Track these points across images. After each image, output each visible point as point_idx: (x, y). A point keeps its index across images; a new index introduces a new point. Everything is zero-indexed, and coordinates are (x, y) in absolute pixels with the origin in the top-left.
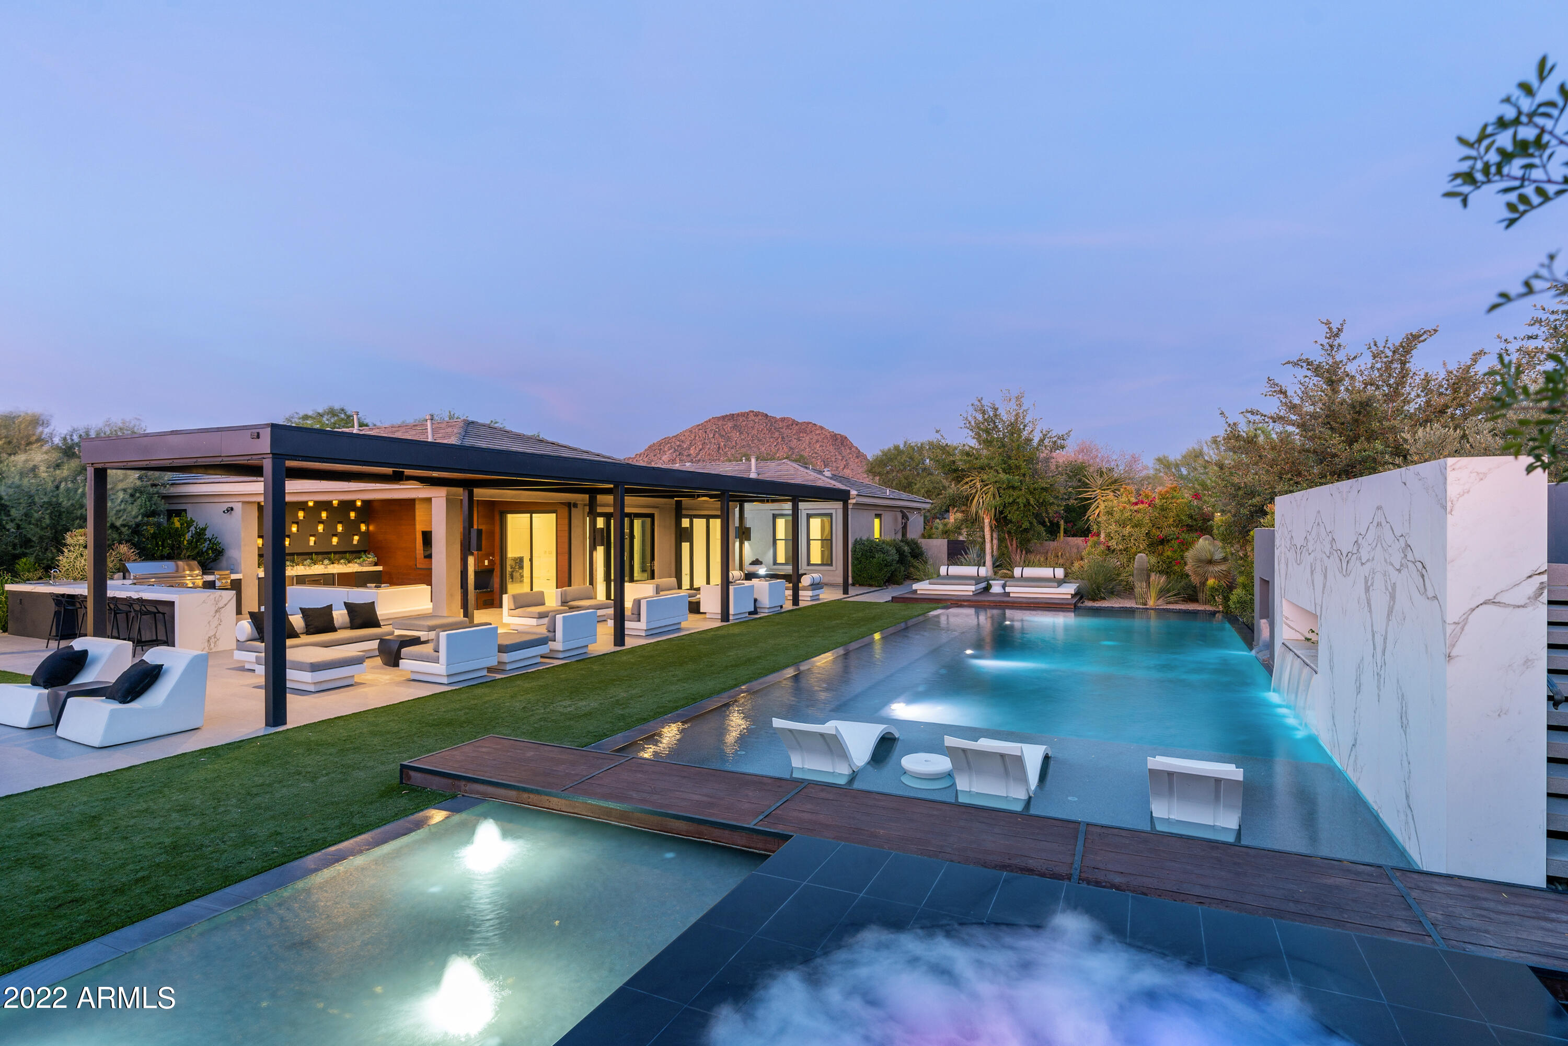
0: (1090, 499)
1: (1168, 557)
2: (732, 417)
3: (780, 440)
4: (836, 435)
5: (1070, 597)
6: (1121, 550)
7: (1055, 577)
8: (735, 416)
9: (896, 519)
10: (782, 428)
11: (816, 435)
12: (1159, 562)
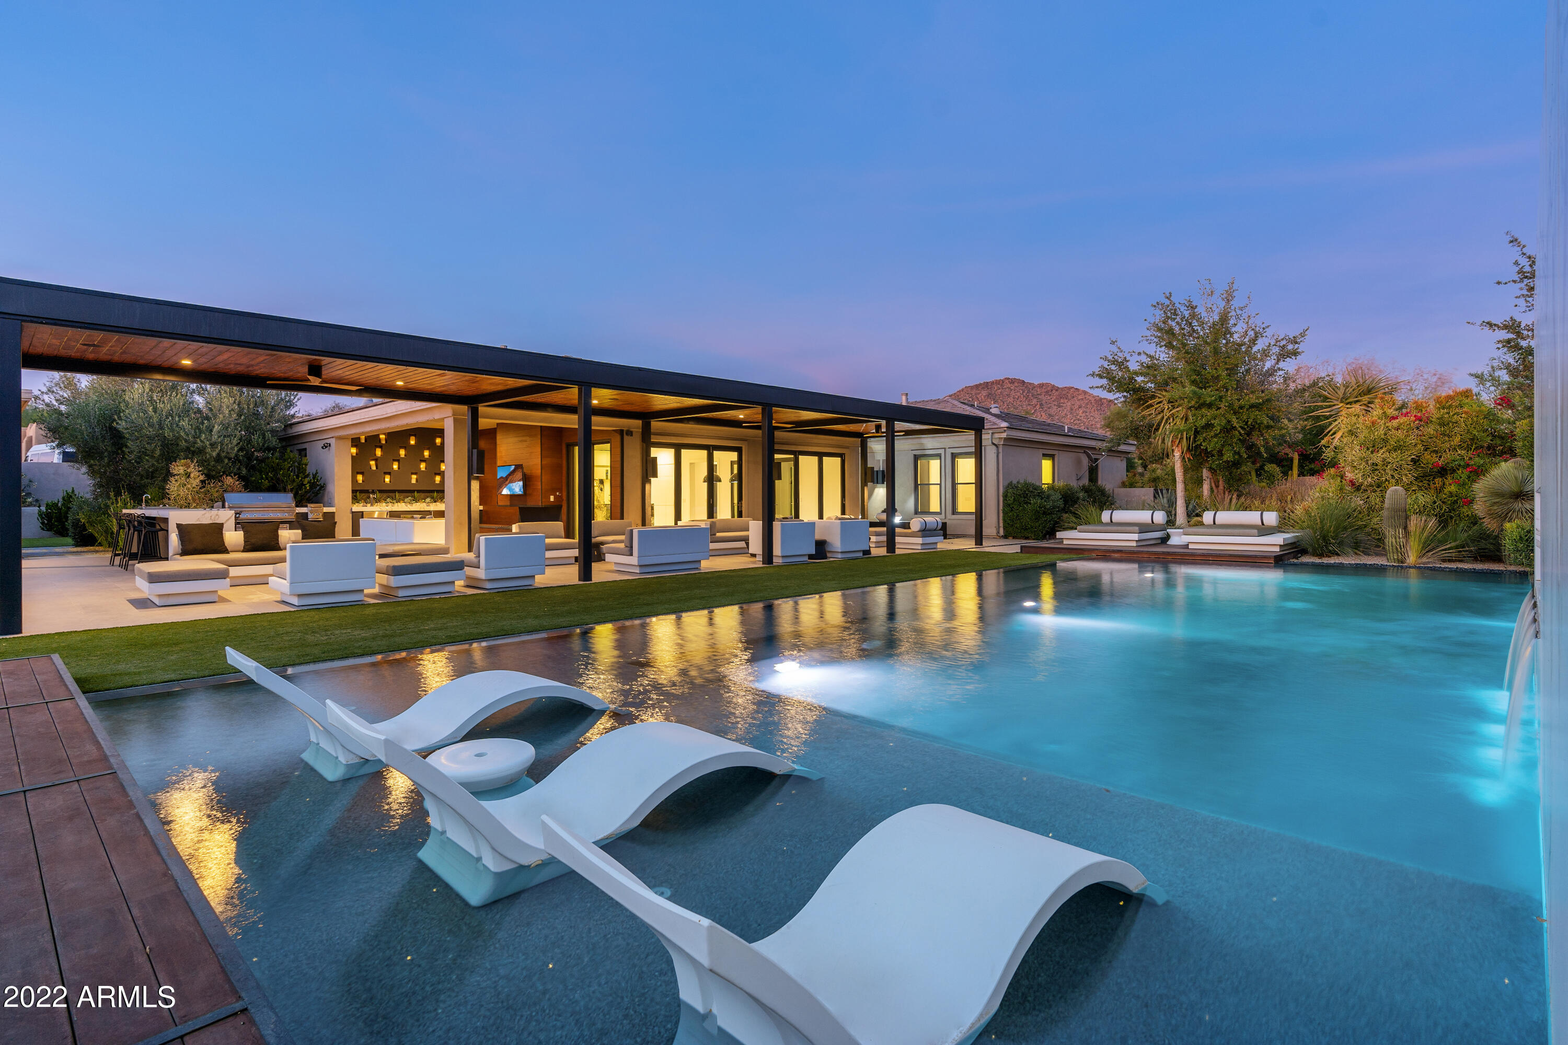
0: (1327, 418)
1: (1451, 494)
2: (986, 385)
3: (1038, 407)
4: (1101, 399)
5: (1277, 549)
6: (1371, 486)
7: (1263, 524)
8: (990, 384)
9: (1079, 462)
10: (1040, 395)
11: (1079, 400)
12: (1435, 502)
